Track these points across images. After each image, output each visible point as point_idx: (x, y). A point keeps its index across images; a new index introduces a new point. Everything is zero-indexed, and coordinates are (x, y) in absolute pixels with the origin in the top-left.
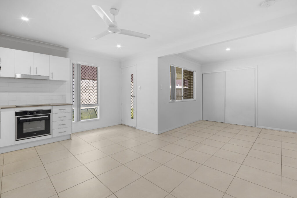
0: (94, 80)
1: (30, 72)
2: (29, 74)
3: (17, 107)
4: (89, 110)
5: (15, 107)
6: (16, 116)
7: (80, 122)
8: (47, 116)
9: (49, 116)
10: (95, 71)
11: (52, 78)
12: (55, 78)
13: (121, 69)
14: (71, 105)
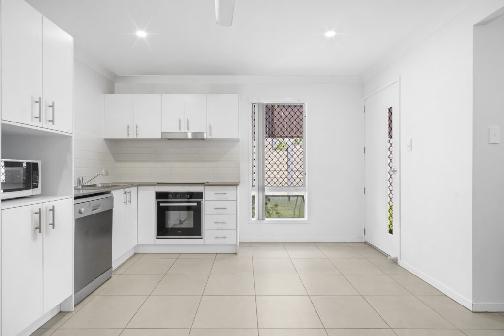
0: (292, 137)
1: (180, 128)
2: (179, 131)
3: (159, 184)
4: (291, 198)
5: (155, 185)
6: (156, 198)
7: (264, 222)
8: (196, 204)
9: (199, 203)
10: (298, 113)
11: (210, 135)
12: (215, 136)
13: (365, 100)
14: (235, 187)
